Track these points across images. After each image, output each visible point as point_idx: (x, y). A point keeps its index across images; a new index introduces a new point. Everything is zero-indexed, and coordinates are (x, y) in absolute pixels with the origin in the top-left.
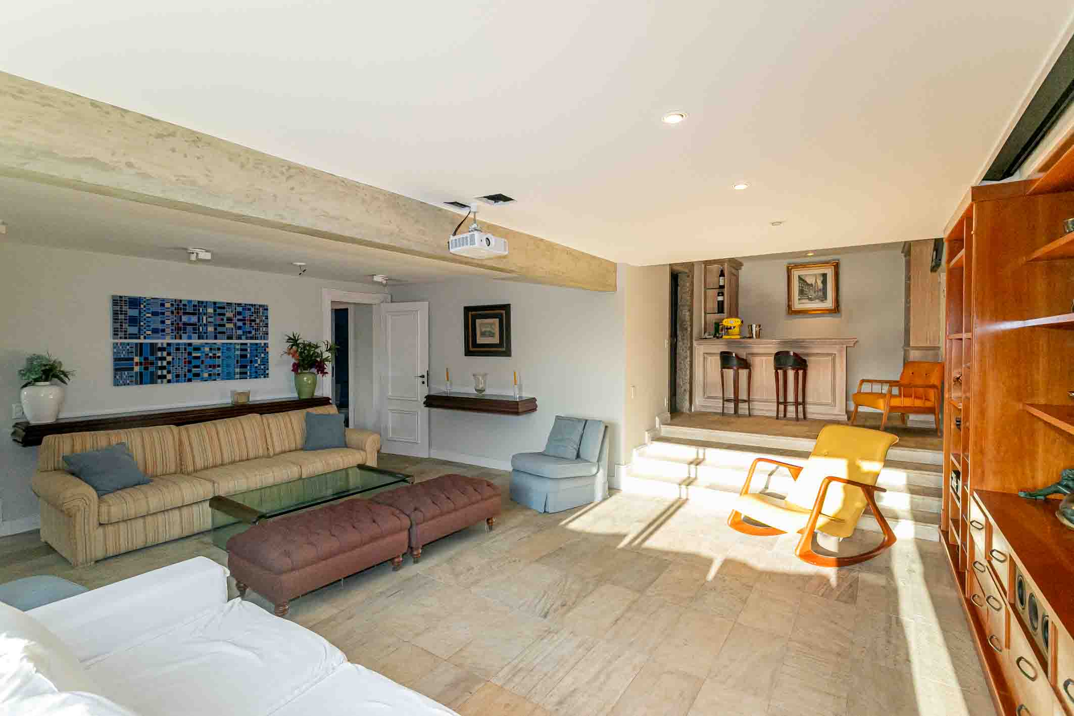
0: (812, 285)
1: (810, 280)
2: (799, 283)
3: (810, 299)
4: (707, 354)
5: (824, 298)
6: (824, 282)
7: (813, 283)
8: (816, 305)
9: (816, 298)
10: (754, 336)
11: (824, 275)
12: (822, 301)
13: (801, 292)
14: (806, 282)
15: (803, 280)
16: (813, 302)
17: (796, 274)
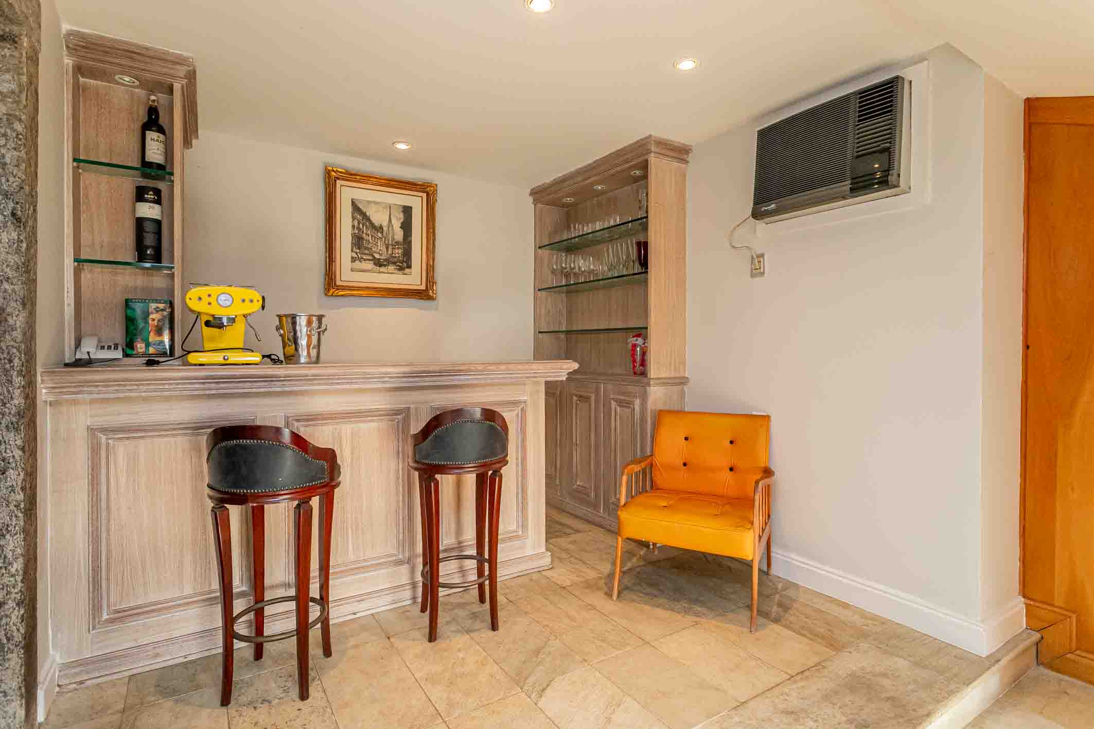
0: (380, 229)
1: (378, 217)
2: (354, 218)
3: (378, 263)
4: (104, 430)
5: (404, 263)
6: (407, 226)
7: (385, 224)
8: (391, 278)
9: (388, 262)
10: (303, 353)
11: (407, 211)
12: (401, 269)
13: (358, 241)
14: (368, 219)
15: (364, 214)
16: (382, 269)
17: (346, 194)
